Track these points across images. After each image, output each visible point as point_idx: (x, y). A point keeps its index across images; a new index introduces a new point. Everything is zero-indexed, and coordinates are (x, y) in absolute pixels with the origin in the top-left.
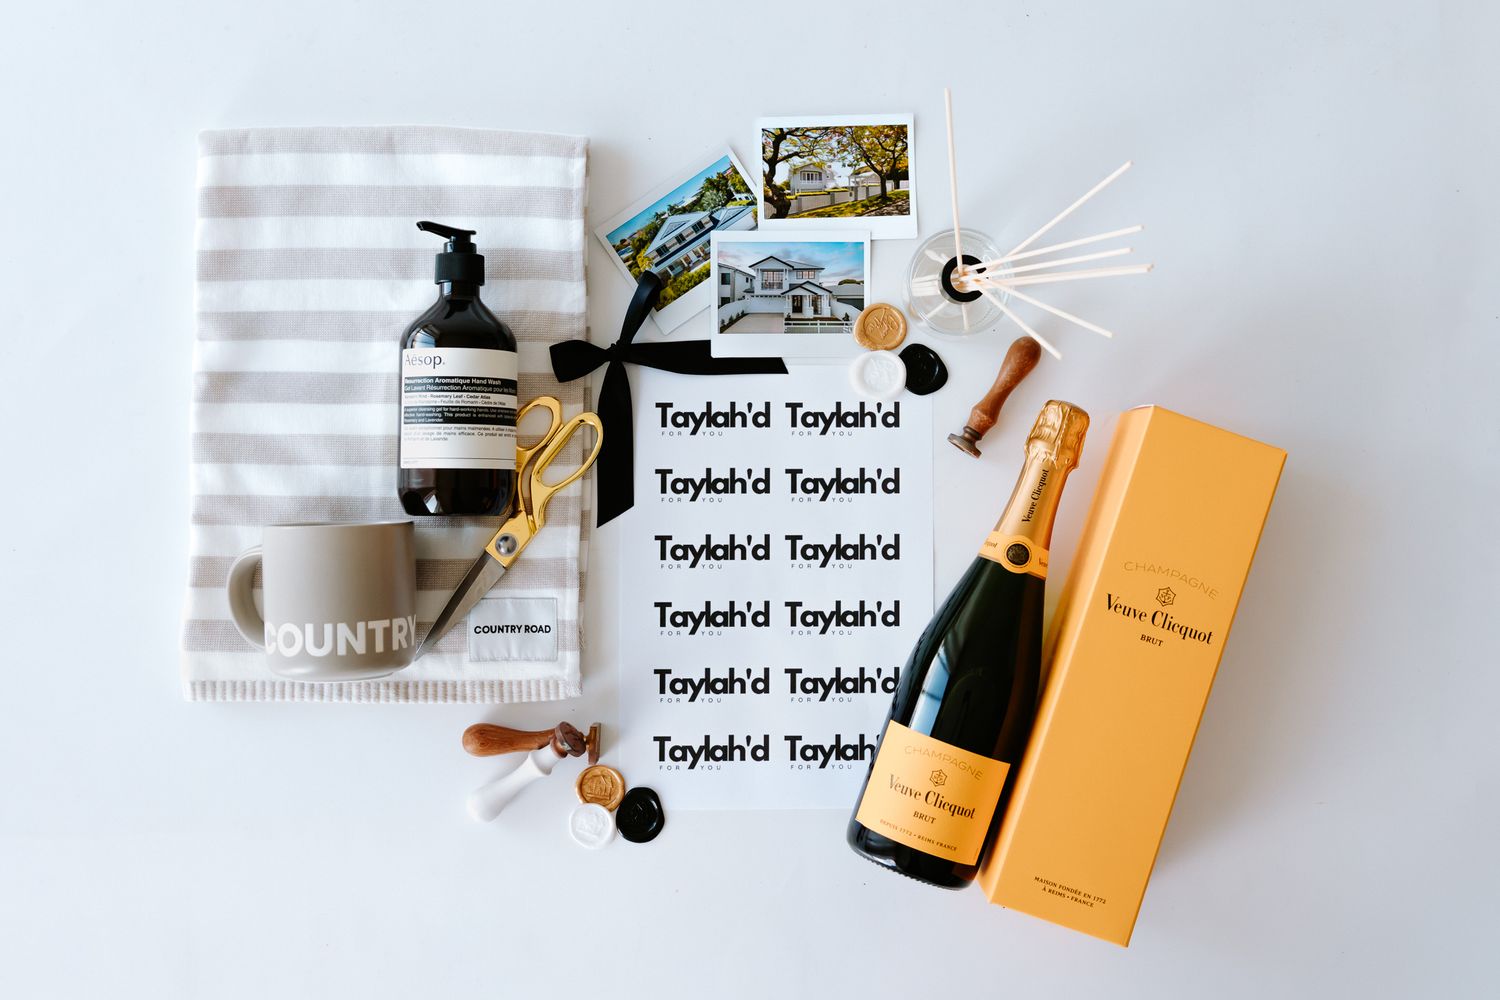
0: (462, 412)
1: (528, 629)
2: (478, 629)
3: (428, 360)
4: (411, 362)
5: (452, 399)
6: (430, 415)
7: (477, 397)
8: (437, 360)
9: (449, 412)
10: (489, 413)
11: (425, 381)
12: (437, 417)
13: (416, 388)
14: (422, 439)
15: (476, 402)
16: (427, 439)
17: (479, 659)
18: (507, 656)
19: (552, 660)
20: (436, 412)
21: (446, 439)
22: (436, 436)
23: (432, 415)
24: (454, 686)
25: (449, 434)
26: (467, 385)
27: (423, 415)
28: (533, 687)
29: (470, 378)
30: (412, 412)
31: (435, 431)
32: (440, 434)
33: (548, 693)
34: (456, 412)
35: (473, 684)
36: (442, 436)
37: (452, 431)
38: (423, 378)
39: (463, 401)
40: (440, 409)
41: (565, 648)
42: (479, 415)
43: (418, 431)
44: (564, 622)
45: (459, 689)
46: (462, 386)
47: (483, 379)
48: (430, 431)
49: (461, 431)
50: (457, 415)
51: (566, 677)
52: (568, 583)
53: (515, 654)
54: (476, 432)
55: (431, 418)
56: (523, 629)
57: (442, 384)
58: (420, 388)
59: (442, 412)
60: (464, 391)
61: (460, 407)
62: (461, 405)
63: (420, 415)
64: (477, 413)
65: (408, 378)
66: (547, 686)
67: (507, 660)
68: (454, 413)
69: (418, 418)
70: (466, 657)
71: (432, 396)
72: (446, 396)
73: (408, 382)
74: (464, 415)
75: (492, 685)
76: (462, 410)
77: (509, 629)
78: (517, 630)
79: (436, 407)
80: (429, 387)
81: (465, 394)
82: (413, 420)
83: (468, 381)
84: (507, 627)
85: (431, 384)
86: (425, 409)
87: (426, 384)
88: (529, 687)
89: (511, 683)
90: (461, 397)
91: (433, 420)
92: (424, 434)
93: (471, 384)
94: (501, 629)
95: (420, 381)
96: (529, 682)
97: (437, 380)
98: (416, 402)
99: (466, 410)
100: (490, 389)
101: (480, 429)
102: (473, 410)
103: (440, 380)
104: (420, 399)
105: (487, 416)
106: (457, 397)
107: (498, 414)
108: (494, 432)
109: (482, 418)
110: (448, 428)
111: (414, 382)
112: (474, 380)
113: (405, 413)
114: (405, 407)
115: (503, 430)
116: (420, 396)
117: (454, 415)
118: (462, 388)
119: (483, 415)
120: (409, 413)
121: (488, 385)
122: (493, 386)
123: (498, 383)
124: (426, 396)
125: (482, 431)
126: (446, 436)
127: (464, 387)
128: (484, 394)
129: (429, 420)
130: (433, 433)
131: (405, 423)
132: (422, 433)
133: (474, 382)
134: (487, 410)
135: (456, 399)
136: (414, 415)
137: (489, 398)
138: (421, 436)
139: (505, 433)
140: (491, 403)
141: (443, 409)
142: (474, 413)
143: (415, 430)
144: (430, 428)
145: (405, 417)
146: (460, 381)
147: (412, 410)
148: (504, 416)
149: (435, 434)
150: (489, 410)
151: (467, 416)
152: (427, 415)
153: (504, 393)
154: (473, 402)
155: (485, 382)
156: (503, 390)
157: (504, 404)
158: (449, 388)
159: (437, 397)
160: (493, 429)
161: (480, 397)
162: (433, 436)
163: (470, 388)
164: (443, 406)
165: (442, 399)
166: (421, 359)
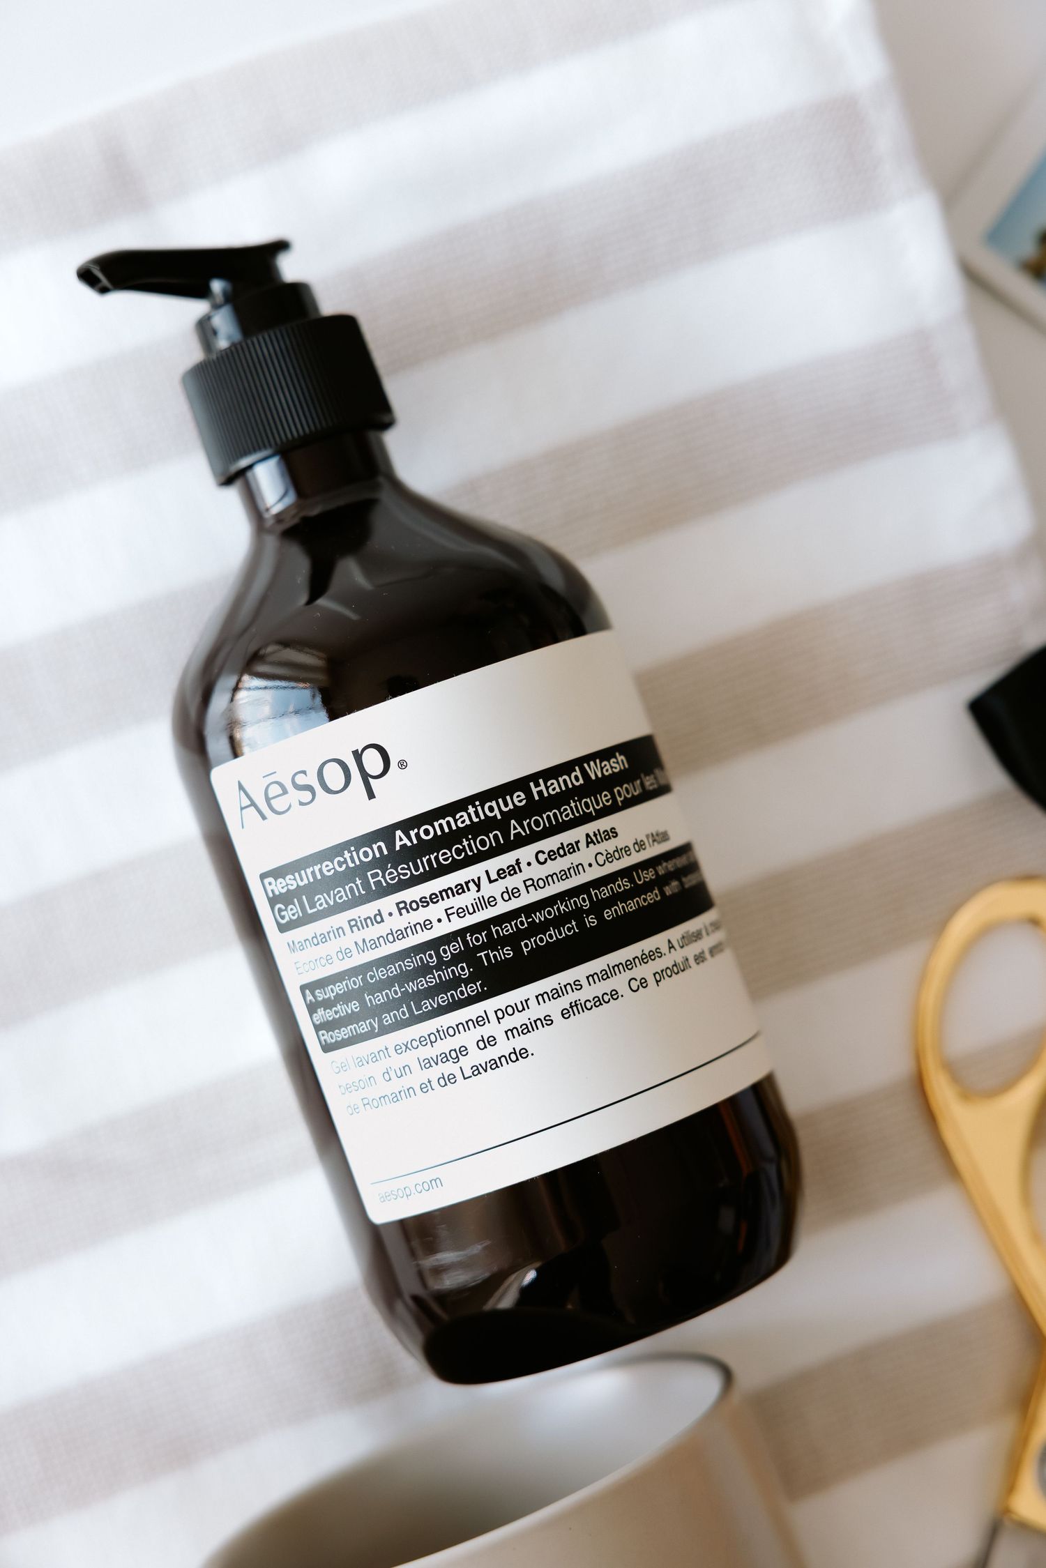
0: (543, 927)
3: (334, 776)
5: (488, 890)
6: (423, 983)
7: (573, 848)
8: (373, 762)
9: (492, 944)
10: (636, 891)
11: (353, 858)
12: (456, 982)
13: (322, 901)
14: (426, 1087)
15: (578, 868)
16: (449, 1080)
20: (441, 965)
21: (522, 1054)
22: (478, 1057)
23: (432, 980)
25: (526, 1029)
26: (519, 814)
27: (396, 992)
29: (521, 784)
30: (345, 998)
31: (469, 1038)
32: (489, 1042)
34: (520, 935)
36: (504, 1047)
37: (536, 1011)
38: (338, 850)
39: (531, 884)
40: (455, 947)
42: (608, 914)
43: (397, 1061)
46: (501, 824)
47: (569, 766)
48: (445, 1046)
49: (564, 1002)
50: (527, 946)
54: (619, 982)
55: (431, 992)
57: (423, 848)
58: (342, 894)
59: (468, 956)
60: (521, 842)
61: (529, 909)
62: (526, 899)
63: (380, 998)
64: (598, 907)
65: (278, 873)
68: (513, 940)
69: (377, 1011)
71: (403, 907)
72: (461, 889)
73: (279, 886)
74: (553, 935)
76: (538, 917)
79: (435, 944)
80: (376, 877)
81: (525, 853)
82: (364, 1027)
83: (519, 799)
85: (380, 863)
86: (393, 970)
87: (361, 870)
90: (514, 869)
91: (442, 999)
92: (428, 1063)
93: (534, 807)
95: (328, 868)
97: (401, 840)
98: (346, 953)
99: (554, 911)
100: (605, 799)
101: (628, 965)
102: (579, 901)
103: (412, 833)
104: (359, 935)
105: (632, 906)
106: (501, 874)
107: (661, 882)
108: (677, 956)
109: (617, 919)
110: (515, 1009)
111: (305, 878)
112: (537, 785)
113: (312, 1009)
114: (303, 988)
115: (697, 936)
116: (354, 925)
117: (517, 950)
118: (506, 834)
119: (620, 908)
120: (328, 1004)
121: (591, 788)
122: (608, 783)
123: (618, 764)
124: (378, 918)
125: (641, 971)
126: (519, 1042)
127: (515, 828)
128: (590, 828)
129: (427, 1005)
130: (463, 1051)
131: (327, 1048)
132: (415, 1066)
133: (540, 793)
134: (623, 884)
135: (500, 886)
136: (354, 1006)
137: (612, 833)
138: (418, 1076)
139: (705, 944)
140: (627, 850)
141: (465, 943)
142: (588, 913)
143: (383, 1064)
144: (441, 1034)
145: (317, 1028)
146: (491, 809)
147: (339, 988)
148: (682, 884)
149: (472, 1048)
150: (632, 880)
151: (565, 932)
152: (411, 987)
153: (647, 796)
154: (565, 875)
155: (575, 779)
156: (642, 785)
157: (664, 837)
158: (458, 852)
159: (425, 902)
160: (671, 947)
161: (582, 845)
162: (466, 1063)
163: (537, 823)
164: (461, 933)
165: (447, 903)
166: (301, 780)
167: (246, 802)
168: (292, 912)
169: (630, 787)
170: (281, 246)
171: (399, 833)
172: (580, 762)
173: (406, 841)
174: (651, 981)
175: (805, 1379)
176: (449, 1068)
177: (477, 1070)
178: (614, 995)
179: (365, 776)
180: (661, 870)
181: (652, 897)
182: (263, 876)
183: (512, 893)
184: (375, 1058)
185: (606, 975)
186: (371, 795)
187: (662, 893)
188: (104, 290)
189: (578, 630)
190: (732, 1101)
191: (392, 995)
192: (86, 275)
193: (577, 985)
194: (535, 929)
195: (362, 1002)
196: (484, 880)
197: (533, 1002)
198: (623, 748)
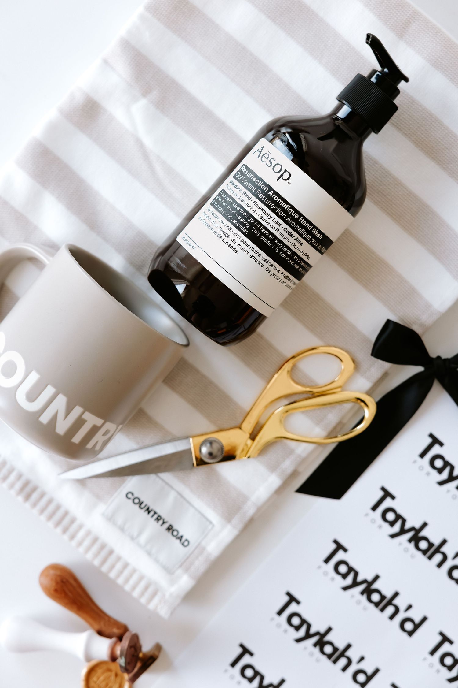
0: (269, 239)
1: (170, 528)
2: (130, 496)
3: (277, 168)
4: (261, 156)
5: (270, 221)
6: (239, 218)
7: (292, 236)
8: (286, 176)
9: (258, 229)
10: (291, 258)
11: (260, 184)
12: (244, 225)
13: (246, 183)
14: (215, 232)
15: (288, 240)
16: (220, 237)
17: (111, 519)
18: (135, 535)
19: (169, 571)
20: (246, 220)
21: (236, 251)
22: (229, 241)
23: (242, 220)
24: (73, 521)
25: (242, 249)
26: (293, 218)
27: (234, 212)
28: (135, 578)
29: (301, 215)
30: (226, 201)
31: (233, 236)
32: (234, 242)
33: (142, 594)
34: (264, 235)
35: (89, 533)
36: (235, 246)
37: (248, 249)
38: (260, 179)
39: (278, 230)
40: (252, 221)
41: (187, 570)
42: (281, 254)
43: (218, 222)
44: (203, 549)
45: (74, 526)
46: (288, 215)
47: (311, 224)
48: (228, 231)
49: (254, 254)
50: (262, 238)
51: (167, 595)
52: (236, 521)
53: (143, 539)
54: (266, 265)
55: (238, 221)
56: (166, 526)
57: (272, 200)
58: (250, 186)
59: (252, 225)
60: (286, 222)
61: (271, 233)
62: (273, 231)
63: (230, 210)
64: (281, 250)
65: (247, 168)
66: (146, 588)
67: (132, 538)
68: (262, 234)
69: (227, 211)
70: (102, 508)
71: (255, 203)
72: (267, 214)
73: (244, 170)
74: (268, 243)
75: (103, 547)
76: (271, 237)
77: (156, 516)
78: (161, 522)
79: (251, 216)
80: (259, 192)
81: (284, 225)
82: (221, 210)
83: (297, 216)
84: (155, 513)
85: (263, 191)
86: (239, 209)
87: (259, 188)
88: (131, 575)
89: (119, 558)
90: (279, 225)
91: (238, 225)
92: (221, 230)
93: (297, 221)
94: (148, 511)
95: (255, 179)
96: (134, 571)
97: (271, 193)
98: (237, 195)
99: (274, 240)
100: (309, 237)
101: (271, 265)
102: (280, 245)
103: (274, 195)
104: (243, 196)
105: (286, 258)
106: (276, 222)
107: (296, 263)
108: (281, 277)
109: (281, 257)
110: (246, 243)
111: (250, 175)
112: (302, 219)
113: (219, 195)
114: (223, 190)
115: (289, 279)
116: (245, 193)
117: (260, 236)
118: (286, 218)
119: (284, 256)
120: (222, 198)
121: (309, 232)
122: (313, 236)
123: (320, 236)
124: (249, 198)
125: (271, 269)
126: (238, 249)
127: (289, 219)
128: (300, 238)
129: (235, 222)
130: (229, 236)
131: (212, 204)
132: (219, 227)
133: (301, 221)
134: (290, 254)
135: (273, 223)
136: (225, 205)
137: (302, 244)
138: (216, 229)
139: (288, 283)
140: (299, 250)
141: (255, 222)
142: (279, 248)
143: (215, 219)
144: (230, 229)
145: (215, 199)
146: (290, 211)
147: (227, 198)
148: (299, 268)
149: (231, 238)
150: (293, 255)
151: (271, 245)
152: (237, 216)
153: (316, 248)
154: (285, 238)
155: (309, 227)
156: (318, 245)
157: (308, 258)
158: (276, 209)
159: (259, 207)
160: (282, 274)
161: (294, 238)
162: (226, 239)
163: (293, 224)
164: (257, 220)
165: (262, 213)
166: (272, 161)
167: (260, 150)
168: (239, 177)
169: (316, 242)
170: (406, 80)
171: (272, 192)
172: (314, 226)
173: (271, 194)
174: (271, 273)
175: (197, 371)
176: (223, 236)
177: (226, 242)
178: (262, 266)
179: (282, 176)
180: (299, 261)
181: (292, 263)
182: (244, 165)
183: (273, 227)
184: (216, 217)
185: (266, 261)
186: (278, 180)
187: (294, 264)
188: (367, 43)
189: (348, 209)
190: (254, 310)
191: (233, 212)
192: (368, 36)
193: (260, 255)
194: (267, 238)
195: (227, 206)
196: (272, 219)
197: (249, 247)
198: (324, 235)
